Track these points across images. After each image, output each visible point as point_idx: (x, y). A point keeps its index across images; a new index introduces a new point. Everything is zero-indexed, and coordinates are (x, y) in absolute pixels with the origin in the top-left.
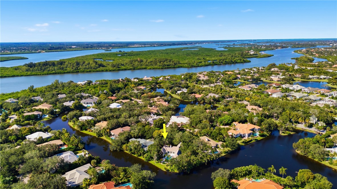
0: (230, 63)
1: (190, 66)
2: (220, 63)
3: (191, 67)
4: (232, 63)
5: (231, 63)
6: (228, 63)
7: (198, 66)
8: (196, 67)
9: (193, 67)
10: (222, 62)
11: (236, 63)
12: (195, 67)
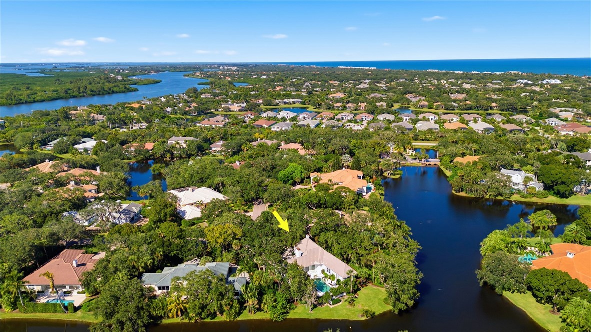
0: (101, 93)
1: (14, 102)
2: (80, 93)
3: (16, 104)
4: (107, 94)
5: (103, 94)
6: (98, 93)
7: (35, 102)
8: (31, 103)
9: (23, 103)
10: (84, 92)
11: (113, 92)
12: (26, 103)
